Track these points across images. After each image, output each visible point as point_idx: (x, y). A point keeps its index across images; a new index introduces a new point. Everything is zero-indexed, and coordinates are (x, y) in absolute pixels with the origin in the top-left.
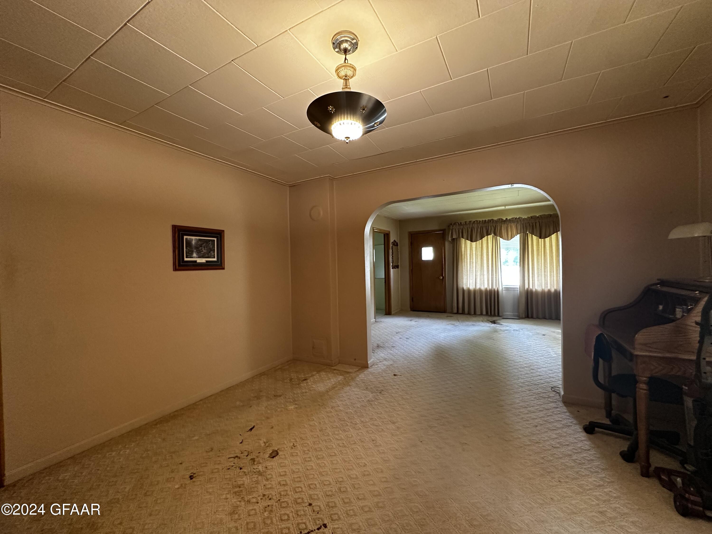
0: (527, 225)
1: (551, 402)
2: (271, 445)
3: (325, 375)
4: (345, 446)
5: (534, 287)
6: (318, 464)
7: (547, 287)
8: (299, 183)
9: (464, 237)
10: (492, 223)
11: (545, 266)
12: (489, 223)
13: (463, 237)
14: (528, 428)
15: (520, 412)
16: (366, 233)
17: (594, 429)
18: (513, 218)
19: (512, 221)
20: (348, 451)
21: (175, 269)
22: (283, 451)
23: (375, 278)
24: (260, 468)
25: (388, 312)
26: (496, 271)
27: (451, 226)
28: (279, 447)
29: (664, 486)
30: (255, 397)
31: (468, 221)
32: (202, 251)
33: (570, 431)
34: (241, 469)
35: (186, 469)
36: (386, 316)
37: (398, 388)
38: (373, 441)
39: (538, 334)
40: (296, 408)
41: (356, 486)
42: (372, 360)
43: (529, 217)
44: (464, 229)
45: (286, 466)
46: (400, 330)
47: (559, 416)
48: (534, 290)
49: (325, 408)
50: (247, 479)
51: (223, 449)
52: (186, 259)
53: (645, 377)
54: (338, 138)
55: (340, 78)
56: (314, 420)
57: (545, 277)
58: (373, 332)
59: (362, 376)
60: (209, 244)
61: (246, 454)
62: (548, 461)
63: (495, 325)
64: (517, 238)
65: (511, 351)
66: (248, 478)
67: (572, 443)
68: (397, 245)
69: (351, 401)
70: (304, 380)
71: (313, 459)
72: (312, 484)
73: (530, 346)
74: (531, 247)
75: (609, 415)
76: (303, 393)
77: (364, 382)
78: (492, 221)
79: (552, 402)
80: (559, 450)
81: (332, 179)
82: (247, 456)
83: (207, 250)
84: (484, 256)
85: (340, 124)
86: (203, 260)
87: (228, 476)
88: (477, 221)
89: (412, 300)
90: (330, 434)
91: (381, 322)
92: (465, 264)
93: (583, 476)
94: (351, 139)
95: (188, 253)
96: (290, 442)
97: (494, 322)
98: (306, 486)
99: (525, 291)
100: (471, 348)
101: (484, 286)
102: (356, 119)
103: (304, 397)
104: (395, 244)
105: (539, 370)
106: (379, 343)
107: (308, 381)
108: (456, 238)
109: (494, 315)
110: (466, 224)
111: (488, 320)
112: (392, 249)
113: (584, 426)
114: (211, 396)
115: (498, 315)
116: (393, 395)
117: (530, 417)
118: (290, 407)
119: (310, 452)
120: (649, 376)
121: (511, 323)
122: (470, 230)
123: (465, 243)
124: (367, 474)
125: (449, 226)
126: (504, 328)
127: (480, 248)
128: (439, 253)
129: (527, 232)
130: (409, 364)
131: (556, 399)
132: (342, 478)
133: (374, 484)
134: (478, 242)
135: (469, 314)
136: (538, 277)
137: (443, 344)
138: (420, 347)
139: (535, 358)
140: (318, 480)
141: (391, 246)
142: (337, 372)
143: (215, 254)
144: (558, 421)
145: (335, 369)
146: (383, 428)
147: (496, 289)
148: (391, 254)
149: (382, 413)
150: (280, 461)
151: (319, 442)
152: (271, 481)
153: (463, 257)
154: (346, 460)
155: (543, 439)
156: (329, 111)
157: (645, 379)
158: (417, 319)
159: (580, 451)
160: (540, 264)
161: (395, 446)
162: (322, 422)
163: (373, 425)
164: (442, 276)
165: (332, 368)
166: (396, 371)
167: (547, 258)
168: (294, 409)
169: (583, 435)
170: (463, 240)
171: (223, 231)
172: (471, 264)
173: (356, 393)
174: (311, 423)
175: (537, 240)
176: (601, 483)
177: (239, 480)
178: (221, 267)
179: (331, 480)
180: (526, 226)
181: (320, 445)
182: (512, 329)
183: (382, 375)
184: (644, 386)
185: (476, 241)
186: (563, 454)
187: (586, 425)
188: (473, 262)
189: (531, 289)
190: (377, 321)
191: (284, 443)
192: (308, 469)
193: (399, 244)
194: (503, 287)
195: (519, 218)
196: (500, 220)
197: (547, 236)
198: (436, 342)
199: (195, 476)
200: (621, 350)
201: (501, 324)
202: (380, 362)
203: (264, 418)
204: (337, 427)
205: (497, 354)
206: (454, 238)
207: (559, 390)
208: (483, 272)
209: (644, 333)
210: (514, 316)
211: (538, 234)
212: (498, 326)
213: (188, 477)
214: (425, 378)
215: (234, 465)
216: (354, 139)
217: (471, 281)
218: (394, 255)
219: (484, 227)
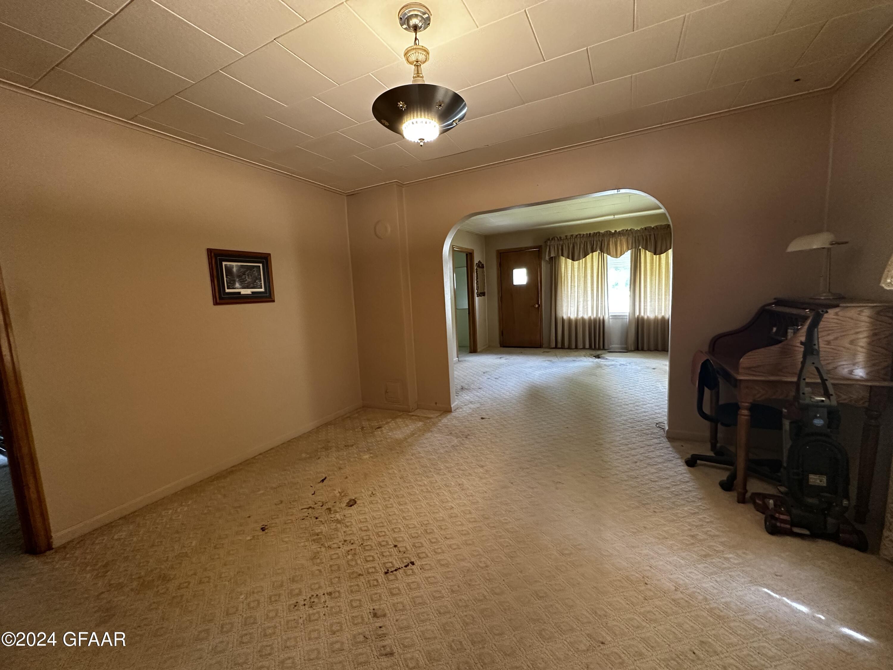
0: (640, 238)
1: (654, 438)
2: (347, 494)
3: (402, 421)
4: (429, 492)
5: (645, 313)
6: (401, 510)
7: (661, 313)
8: (359, 192)
9: (564, 255)
10: (598, 237)
11: (659, 289)
12: (595, 237)
13: (562, 256)
14: (627, 464)
15: (620, 449)
16: (445, 253)
17: (697, 462)
18: (623, 230)
19: (622, 233)
20: (433, 496)
21: (216, 303)
22: (361, 499)
23: (456, 309)
24: (338, 516)
25: (473, 350)
26: (602, 296)
27: (549, 242)
28: (357, 496)
29: (758, 511)
30: (323, 448)
31: (569, 234)
32: (246, 280)
33: (670, 465)
34: (317, 518)
35: (256, 522)
36: (470, 354)
37: (486, 431)
38: (460, 485)
39: (648, 368)
40: (372, 457)
41: (443, 527)
42: (456, 403)
43: (642, 229)
44: (564, 245)
45: (366, 513)
46: (488, 370)
47: (661, 451)
48: (646, 317)
49: (405, 456)
50: (325, 528)
51: (294, 501)
52: (227, 291)
53: (748, 403)
54: (410, 140)
55: (411, 63)
56: (392, 468)
57: (658, 301)
58: (456, 373)
59: (445, 420)
60: (254, 271)
61: (321, 505)
62: (644, 494)
63: (600, 360)
64: (628, 255)
65: (614, 388)
66: (326, 526)
67: (671, 476)
68: (483, 267)
69: (434, 447)
70: (378, 428)
71: (395, 505)
72: (396, 528)
73: (638, 381)
74: (644, 266)
75: (713, 448)
76: (379, 442)
77: (447, 428)
78: (598, 234)
79: (656, 438)
80: (657, 483)
81: (400, 185)
82: (322, 506)
83: (251, 278)
84: (588, 277)
85: (413, 123)
86: (248, 291)
87: (304, 526)
88: (580, 235)
89: (502, 333)
90: (412, 480)
91: (465, 361)
92: (566, 288)
93: (679, 506)
94: (425, 141)
95: (230, 283)
96: (368, 490)
97: (598, 357)
98: (389, 530)
99: (635, 318)
100: (570, 386)
101: (587, 314)
102: (431, 117)
103: (380, 446)
104: (480, 265)
105: (644, 406)
106: (463, 384)
107: (383, 429)
108: (555, 257)
109: (599, 349)
110: (566, 238)
111: (591, 355)
112: (477, 272)
113: (685, 460)
114: (272, 449)
115: (604, 349)
116: (480, 439)
117: (630, 454)
118: (365, 457)
119: (391, 498)
120: (751, 401)
121: (617, 357)
122: (571, 246)
123: (566, 263)
124: (454, 516)
125: (546, 242)
126: (610, 363)
127: (583, 269)
128: (533, 275)
129: (640, 248)
130: (498, 406)
131: (659, 435)
132: (428, 521)
133: (462, 525)
134: (581, 260)
135: (569, 348)
136: (651, 301)
137: (538, 383)
138: (511, 388)
139: (642, 394)
140: (402, 525)
141: (475, 268)
142: (416, 417)
143: (261, 283)
144: (660, 456)
145: (413, 415)
146: (470, 472)
147: (602, 318)
148: (476, 278)
149: (468, 457)
150: (359, 509)
151: (400, 489)
152: (351, 528)
153: (563, 279)
154: (431, 504)
155: (642, 474)
156: (399, 107)
157: (747, 404)
158: (508, 357)
159: (678, 483)
160: (654, 286)
161: (484, 489)
162: (402, 469)
163: (460, 469)
164: (538, 304)
165: (410, 414)
166: (484, 414)
167: (662, 279)
168: (369, 458)
169: (683, 468)
170: (563, 259)
171: (269, 254)
172: (573, 289)
173: (439, 438)
174: (390, 471)
175: (651, 256)
176: (697, 510)
177: (317, 529)
178: (270, 300)
179: (416, 523)
180: (638, 240)
181: (401, 492)
182: (618, 364)
183: (468, 419)
184: (745, 412)
185: (579, 259)
186: (660, 487)
187: (688, 458)
188: (574, 286)
189: (642, 317)
190: (460, 360)
191: (362, 492)
192: (390, 515)
193: (485, 266)
194: (610, 314)
195: (630, 230)
196: (608, 232)
197: (663, 252)
198: (530, 381)
199: (266, 527)
200: (728, 377)
201: (607, 359)
202: (466, 405)
203: (336, 469)
204: (419, 474)
205: (599, 391)
206: (552, 257)
207: (664, 426)
208: (587, 297)
209: (750, 356)
210: (622, 348)
211: (653, 249)
212: (603, 360)
213: (259, 528)
214: (517, 420)
215: (308, 515)
216: (429, 141)
217: (572, 309)
218: (479, 280)
219: (588, 242)
